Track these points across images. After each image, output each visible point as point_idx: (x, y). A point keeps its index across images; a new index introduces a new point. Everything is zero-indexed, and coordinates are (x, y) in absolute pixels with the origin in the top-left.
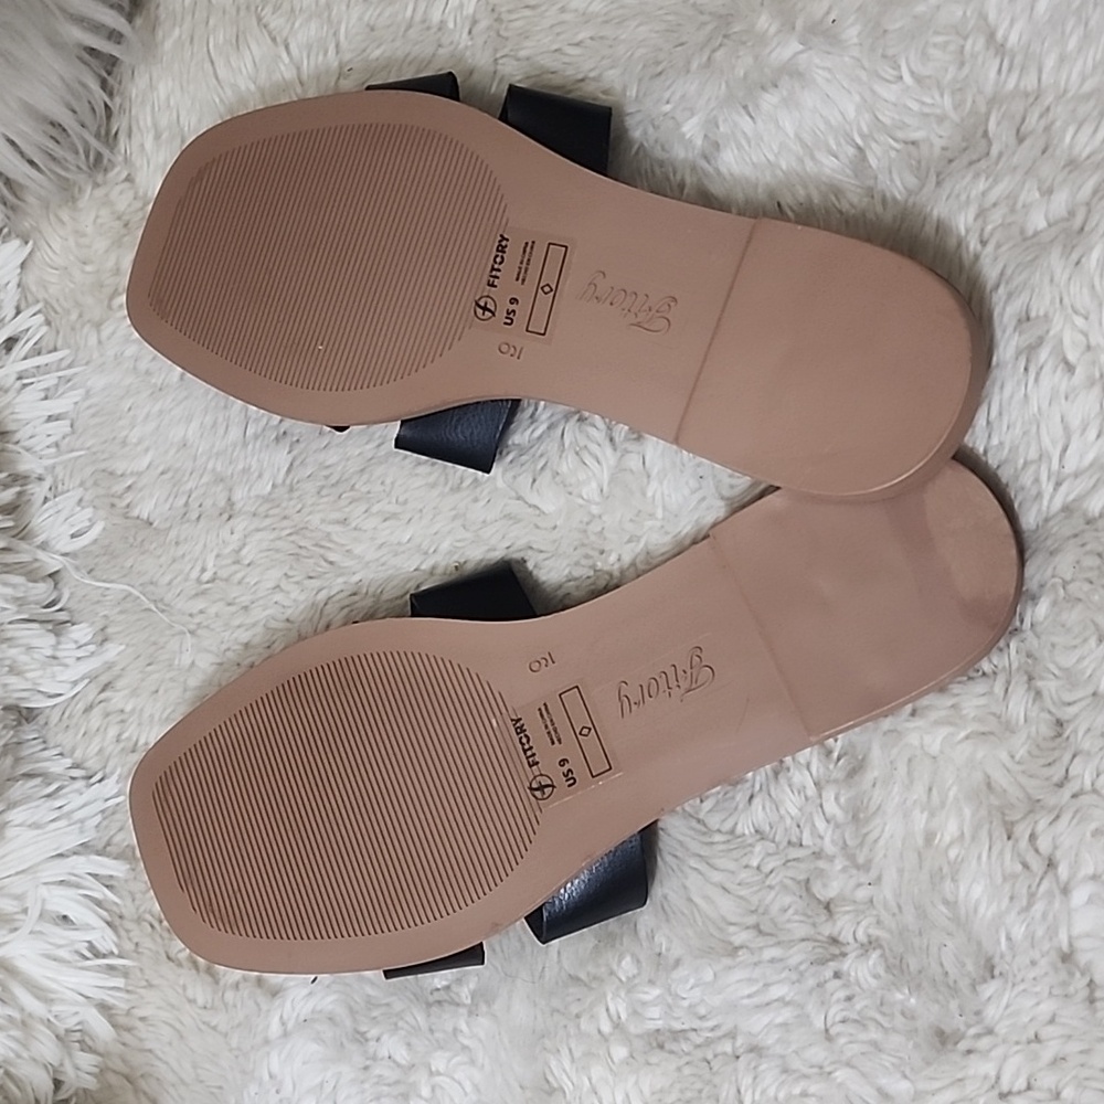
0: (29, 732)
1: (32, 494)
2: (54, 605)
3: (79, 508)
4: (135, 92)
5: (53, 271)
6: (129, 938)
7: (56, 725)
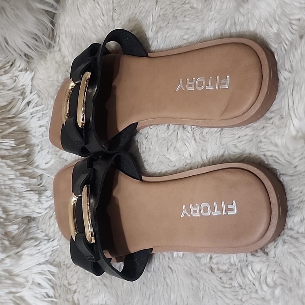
0: (33, 224)
1: (35, 150)
2: (40, 185)
3: (48, 155)
4: (60, 22)
5: (40, 80)
6: (58, 292)
7: (41, 222)
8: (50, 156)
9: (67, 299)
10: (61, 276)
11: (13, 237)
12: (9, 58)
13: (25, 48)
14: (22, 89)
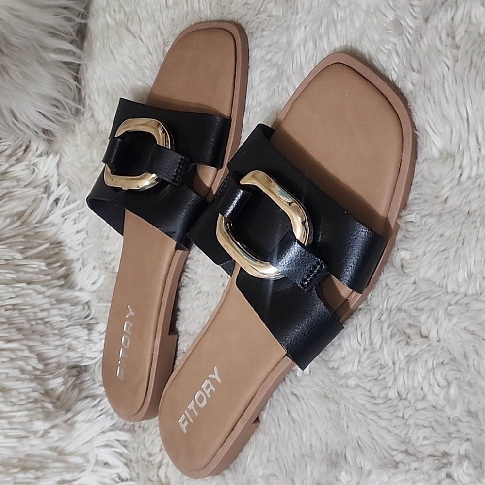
0: (86, 377)
1: (75, 268)
2: (88, 317)
3: (94, 271)
4: (88, 77)
5: (68, 165)
6: (134, 471)
7: (98, 372)
8: (97, 272)
9: (149, 479)
10: (136, 445)
11: (58, 398)
12: (21, 140)
13: (42, 120)
14: (45, 182)
